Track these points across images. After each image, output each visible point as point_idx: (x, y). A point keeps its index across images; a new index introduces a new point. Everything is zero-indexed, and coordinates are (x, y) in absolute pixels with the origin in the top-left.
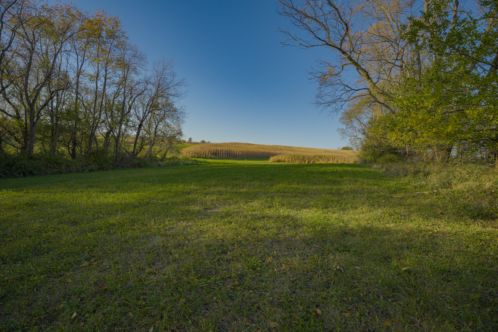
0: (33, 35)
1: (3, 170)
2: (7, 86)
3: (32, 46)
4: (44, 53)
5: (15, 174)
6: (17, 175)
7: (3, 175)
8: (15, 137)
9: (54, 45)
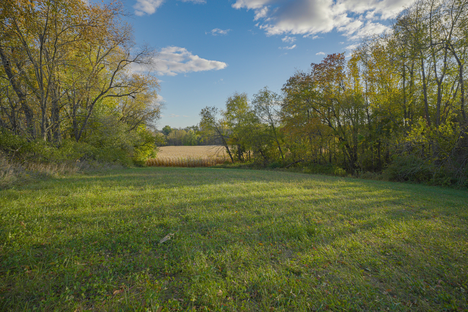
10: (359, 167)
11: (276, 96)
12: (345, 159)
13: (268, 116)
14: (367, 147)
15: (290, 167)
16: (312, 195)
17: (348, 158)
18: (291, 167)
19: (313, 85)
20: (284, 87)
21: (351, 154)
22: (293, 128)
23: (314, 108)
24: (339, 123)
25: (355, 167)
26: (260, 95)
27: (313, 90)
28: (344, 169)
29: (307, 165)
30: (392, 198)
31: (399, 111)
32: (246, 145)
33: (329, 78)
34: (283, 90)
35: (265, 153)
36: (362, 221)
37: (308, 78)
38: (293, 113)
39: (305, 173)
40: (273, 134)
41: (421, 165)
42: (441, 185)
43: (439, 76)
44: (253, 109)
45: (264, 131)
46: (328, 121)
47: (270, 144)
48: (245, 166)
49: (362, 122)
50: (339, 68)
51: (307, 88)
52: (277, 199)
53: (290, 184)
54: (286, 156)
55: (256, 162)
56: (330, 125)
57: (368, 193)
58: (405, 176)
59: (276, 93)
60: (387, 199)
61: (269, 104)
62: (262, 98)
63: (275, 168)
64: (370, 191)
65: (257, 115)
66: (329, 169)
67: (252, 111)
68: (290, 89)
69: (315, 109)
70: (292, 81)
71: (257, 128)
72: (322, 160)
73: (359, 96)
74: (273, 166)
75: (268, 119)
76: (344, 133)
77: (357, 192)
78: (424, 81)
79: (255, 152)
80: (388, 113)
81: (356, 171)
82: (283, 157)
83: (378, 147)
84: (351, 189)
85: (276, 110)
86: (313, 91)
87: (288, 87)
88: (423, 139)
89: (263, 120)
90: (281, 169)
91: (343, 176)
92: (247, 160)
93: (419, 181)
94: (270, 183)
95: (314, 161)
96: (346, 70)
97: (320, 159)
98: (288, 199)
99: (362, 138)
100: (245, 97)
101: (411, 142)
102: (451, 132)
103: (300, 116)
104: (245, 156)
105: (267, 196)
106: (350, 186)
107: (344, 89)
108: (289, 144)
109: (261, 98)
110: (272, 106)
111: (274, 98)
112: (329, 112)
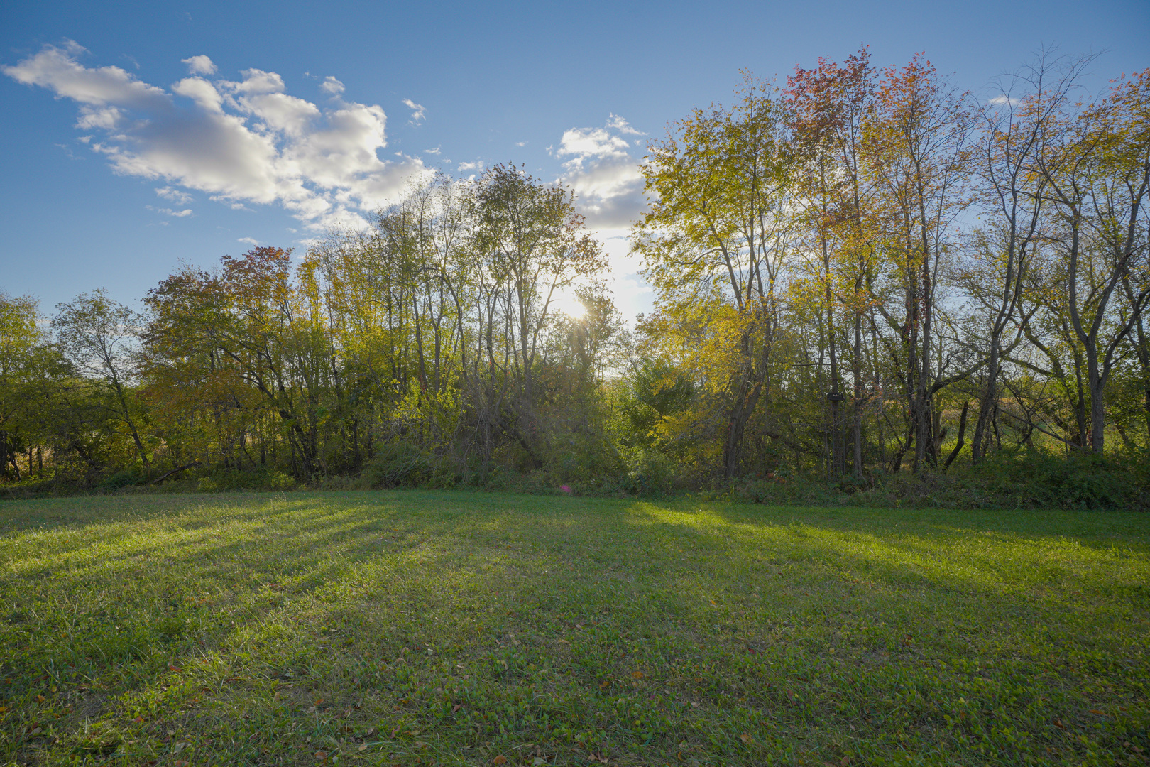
0: (1074, 184)
1: (1043, 490)
2: (1033, 312)
3: (1075, 211)
4: (1103, 214)
5: (1069, 501)
6: (1073, 505)
7: (1043, 503)
8: (1056, 416)
9: (1127, 182)
10: (320, 467)
11: (128, 315)
12: (294, 453)
13: (102, 361)
14: (336, 429)
15: (164, 482)
16: (203, 540)
17: (301, 452)
18: (168, 480)
19: (224, 300)
20: (151, 295)
21: (305, 443)
22: (172, 392)
23: (226, 350)
24: (280, 383)
25: (313, 469)
26: (78, 307)
27: (224, 311)
28: (291, 474)
29: (207, 473)
30: (367, 522)
31: (384, 367)
32: (25, 434)
33: (260, 293)
34: (148, 301)
35: (94, 451)
36: (299, 579)
37: (214, 285)
38: (174, 356)
39: (204, 490)
40: (118, 405)
41: (417, 457)
42: (443, 486)
43: (435, 317)
44: (55, 340)
45: (89, 397)
46: (258, 379)
47: (108, 429)
48: (20, 489)
49: (327, 383)
50: (282, 276)
51: (211, 305)
52: (99, 568)
53: (147, 525)
54: (155, 455)
55: (60, 476)
56: (262, 387)
57: (326, 519)
58: (395, 477)
59: (129, 308)
60: (358, 524)
61: (108, 333)
62: (86, 315)
63: (121, 487)
64: (331, 514)
65: (66, 355)
66: (260, 477)
67: (51, 346)
68: (167, 302)
69: (228, 353)
70: (174, 285)
71: (66, 389)
72: (244, 460)
73: (318, 333)
74: (116, 483)
75: (102, 368)
76: (291, 404)
77: (303, 519)
78: (417, 322)
79: (59, 451)
80: (368, 369)
81: (313, 478)
82: (145, 459)
83: (353, 428)
84: (296, 514)
85: (128, 347)
86: (223, 314)
87: (161, 297)
88: (417, 414)
89: (88, 370)
90: (138, 488)
91: (288, 488)
92: (31, 474)
93: (415, 485)
94: (87, 527)
95: (227, 462)
96: (294, 281)
97: (239, 459)
98: (131, 563)
99: (324, 412)
100: (28, 307)
101: (401, 420)
102: (451, 402)
103: (192, 365)
104: (22, 463)
105: (66, 566)
106: (295, 509)
107: (290, 318)
108: (164, 427)
109: (81, 315)
110: (115, 337)
111: (122, 318)
112: (260, 361)
